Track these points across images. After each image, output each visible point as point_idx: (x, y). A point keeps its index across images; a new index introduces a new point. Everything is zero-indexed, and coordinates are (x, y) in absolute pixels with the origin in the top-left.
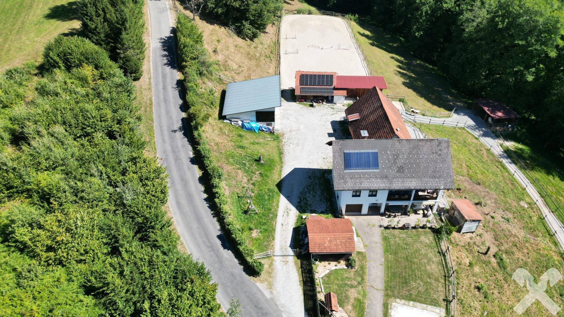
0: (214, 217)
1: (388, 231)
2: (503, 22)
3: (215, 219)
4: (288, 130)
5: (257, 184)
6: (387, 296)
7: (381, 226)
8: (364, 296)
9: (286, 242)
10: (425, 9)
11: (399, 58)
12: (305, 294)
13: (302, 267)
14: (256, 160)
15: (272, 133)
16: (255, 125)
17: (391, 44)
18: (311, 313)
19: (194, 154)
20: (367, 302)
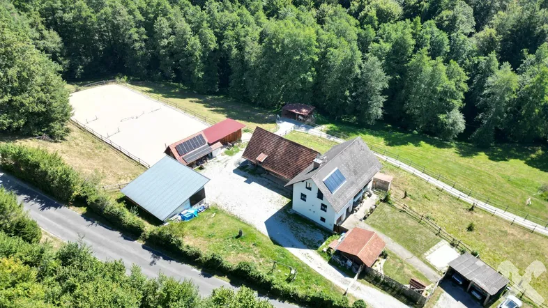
0: (283, 302)
1: (367, 220)
2: (277, 46)
3: (286, 303)
4: (215, 198)
5: (263, 254)
6: (419, 257)
7: (361, 220)
8: (413, 268)
9: (339, 276)
10: (197, 53)
11: (194, 99)
12: (394, 296)
13: (370, 283)
14: (237, 237)
15: (207, 209)
16: (193, 210)
17: (173, 91)
18: (411, 303)
19: (198, 268)
20: (417, 269)
